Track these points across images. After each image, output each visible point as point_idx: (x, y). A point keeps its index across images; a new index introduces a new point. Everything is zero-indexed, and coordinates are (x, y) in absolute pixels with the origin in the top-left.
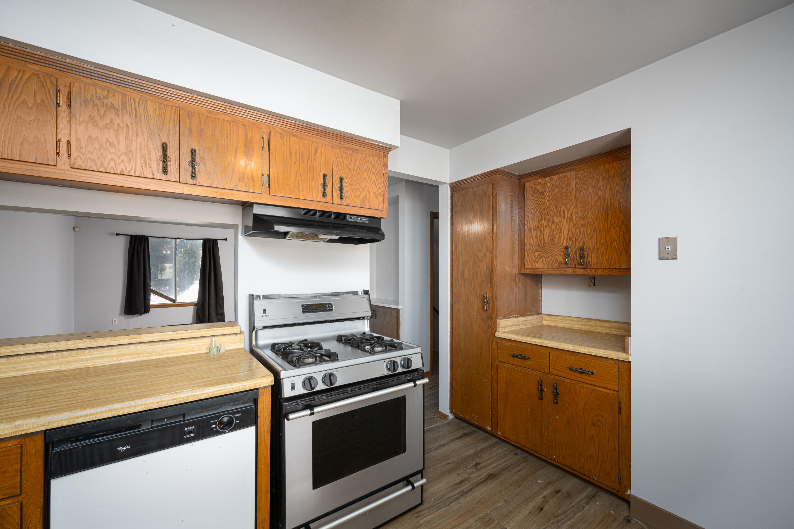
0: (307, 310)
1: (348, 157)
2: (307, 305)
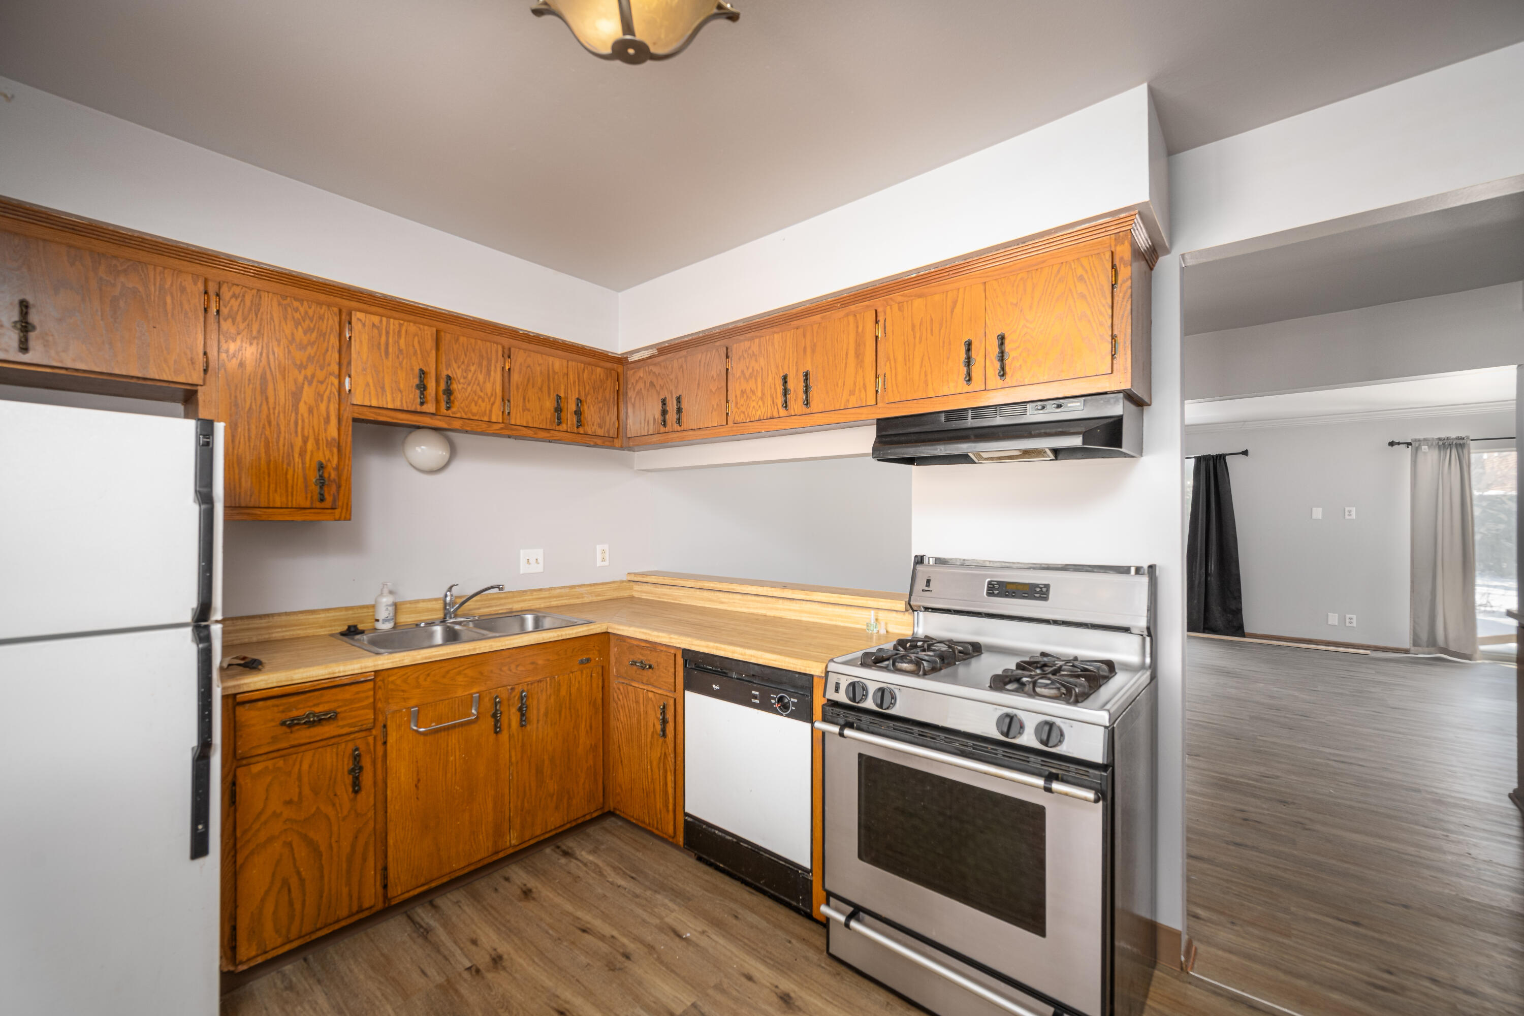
0: (996, 592)
1: (1018, 286)
2: (999, 583)
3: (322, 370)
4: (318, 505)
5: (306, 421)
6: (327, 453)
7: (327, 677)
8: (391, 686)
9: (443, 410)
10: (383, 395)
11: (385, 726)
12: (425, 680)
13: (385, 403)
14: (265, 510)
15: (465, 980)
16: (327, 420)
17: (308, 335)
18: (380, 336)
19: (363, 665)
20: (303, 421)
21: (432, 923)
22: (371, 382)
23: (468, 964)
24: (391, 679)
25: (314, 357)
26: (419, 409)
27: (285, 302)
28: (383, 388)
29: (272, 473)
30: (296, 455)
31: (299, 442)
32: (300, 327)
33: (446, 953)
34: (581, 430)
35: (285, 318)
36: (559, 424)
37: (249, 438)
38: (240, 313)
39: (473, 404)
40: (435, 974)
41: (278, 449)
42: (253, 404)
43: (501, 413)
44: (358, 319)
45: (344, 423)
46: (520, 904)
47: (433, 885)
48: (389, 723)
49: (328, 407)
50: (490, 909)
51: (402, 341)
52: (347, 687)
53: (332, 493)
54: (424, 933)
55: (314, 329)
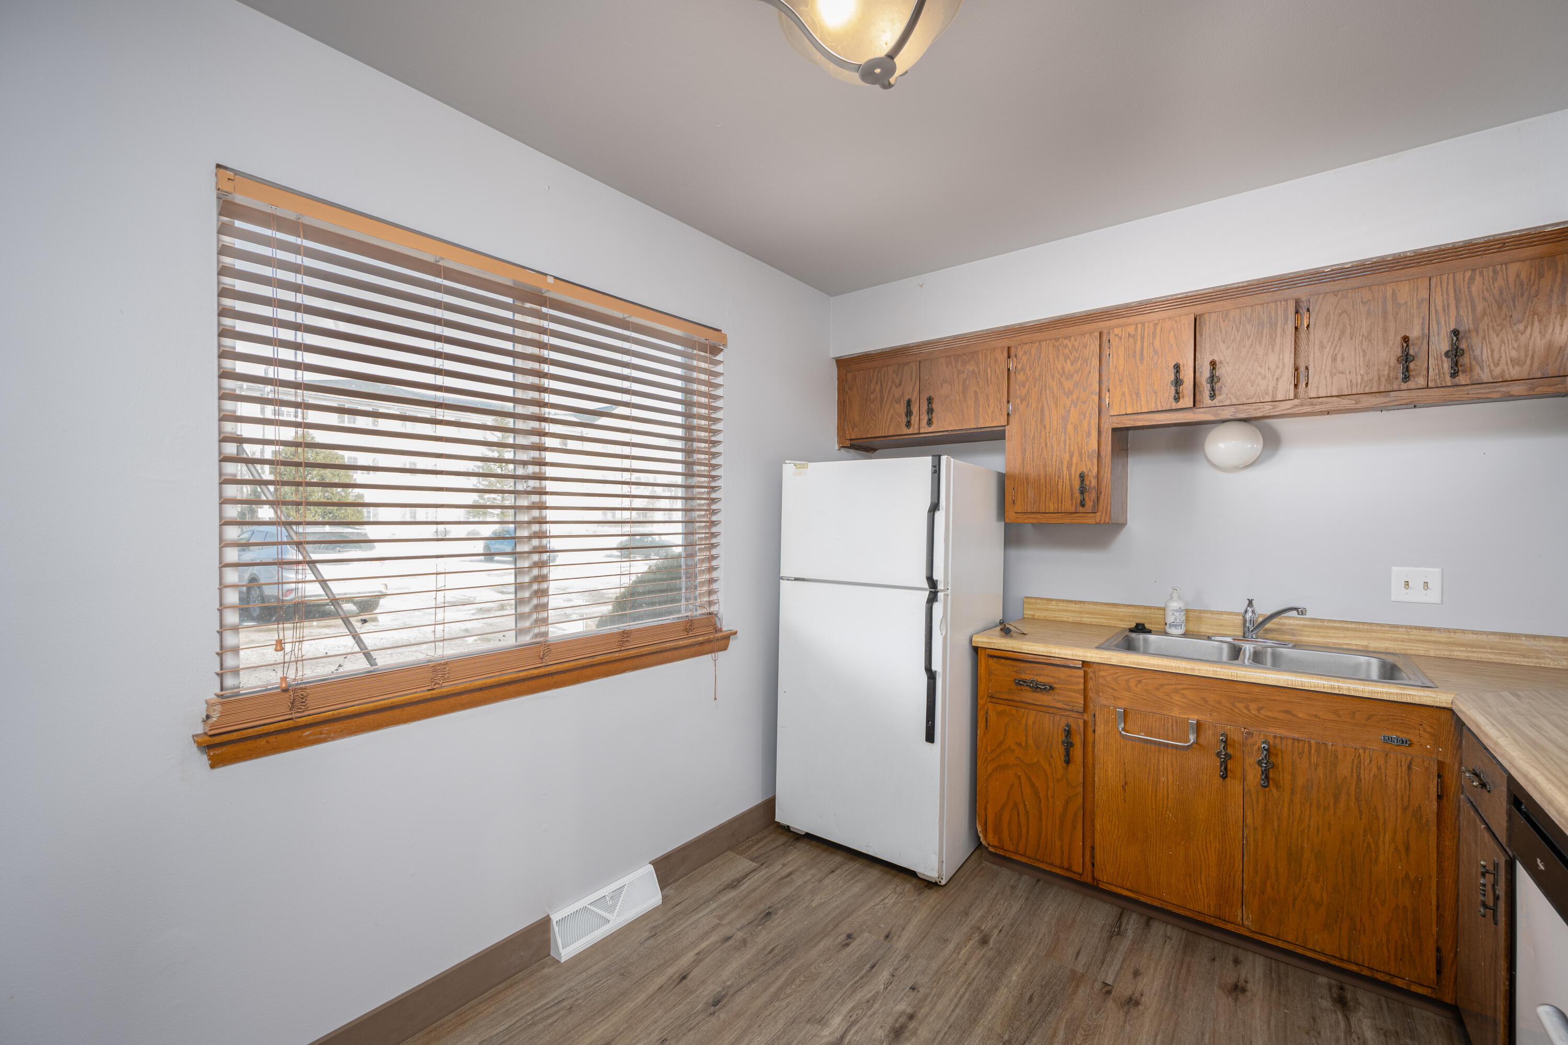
3: (1085, 391)
4: (1081, 509)
5: (1072, 438)
6: (1089, 464)
7: (1045, 654)
8: (1101, 680)
9: (1207, 400)
10: (1137, 400)
11: (1094, 715)
12: (1136, 686)
13: (1139, 408)
14: (1043, 515)
15: (1092, 988)
16: (1089, 435)
17: (1075, 365)
18: (1135, 343)
19: (1074, 652)
20: (1070, 439)
21: (1130, 934)
22: (1126, 391)
23: (1110, 982)
24: (1102, 673)
25: (1078, 383)
26: (1174, 405)
27: (1057, 344)
28: (1138, 394)
29: (1047, 484)
30: (1065, 469)
31: (1066, 456)
32: (1068, 360)
33: (1108, 959)
34: (1462, 379)
35: (1058, 357)
36: (1406, 378)
37: (1033, 459)
38: (1028, 366)
39: (1249, 385)
40: (1083, 963)
41: (1052, 465)
42: (1036, 433)
43: (1292, 387)
44: (1116, 335)
45: (1104, 435)
46: (1216, 989)
47: (1142, 899)
48: (1097, 714)
49: (1089, 423)
50: (1185, 965)
51: (1157, 341)
52: (1062, 668)
53: (1092, 498)
54: (1116, 932)
55: (1079, 358)
